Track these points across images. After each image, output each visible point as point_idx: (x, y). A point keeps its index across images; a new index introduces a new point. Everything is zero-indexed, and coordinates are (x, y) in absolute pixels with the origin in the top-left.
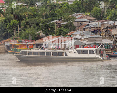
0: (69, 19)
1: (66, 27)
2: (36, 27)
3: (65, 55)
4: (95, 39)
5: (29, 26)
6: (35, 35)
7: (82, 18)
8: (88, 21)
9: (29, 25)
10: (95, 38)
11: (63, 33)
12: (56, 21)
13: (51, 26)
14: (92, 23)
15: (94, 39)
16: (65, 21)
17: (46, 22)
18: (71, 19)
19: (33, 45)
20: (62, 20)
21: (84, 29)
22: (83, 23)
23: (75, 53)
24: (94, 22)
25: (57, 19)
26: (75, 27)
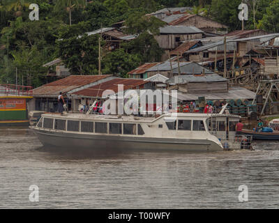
0: (144, 26)
1: (133, 48)
2: (46, 48)
3: (139, 134)
4: (209, 86)
5: (24, 43)
6: (42, 73)
7: (181, 22)
8: (201, 31)
9: (25, 39)
10: (208, 83)
11: (123, 67)
12: (104, 29)
13: (89, 45)
14: (213, 39)
15: (205, 86)
16: (130, 31)
17: (74, 32)
18: (151, 25)
19: (28, 100)
20: (124, 29)
21: (186, 57)
22: (184, 39)
23: (160, 126)
24: (219, 35)
25: (110, 24)
26: (159, 49)
